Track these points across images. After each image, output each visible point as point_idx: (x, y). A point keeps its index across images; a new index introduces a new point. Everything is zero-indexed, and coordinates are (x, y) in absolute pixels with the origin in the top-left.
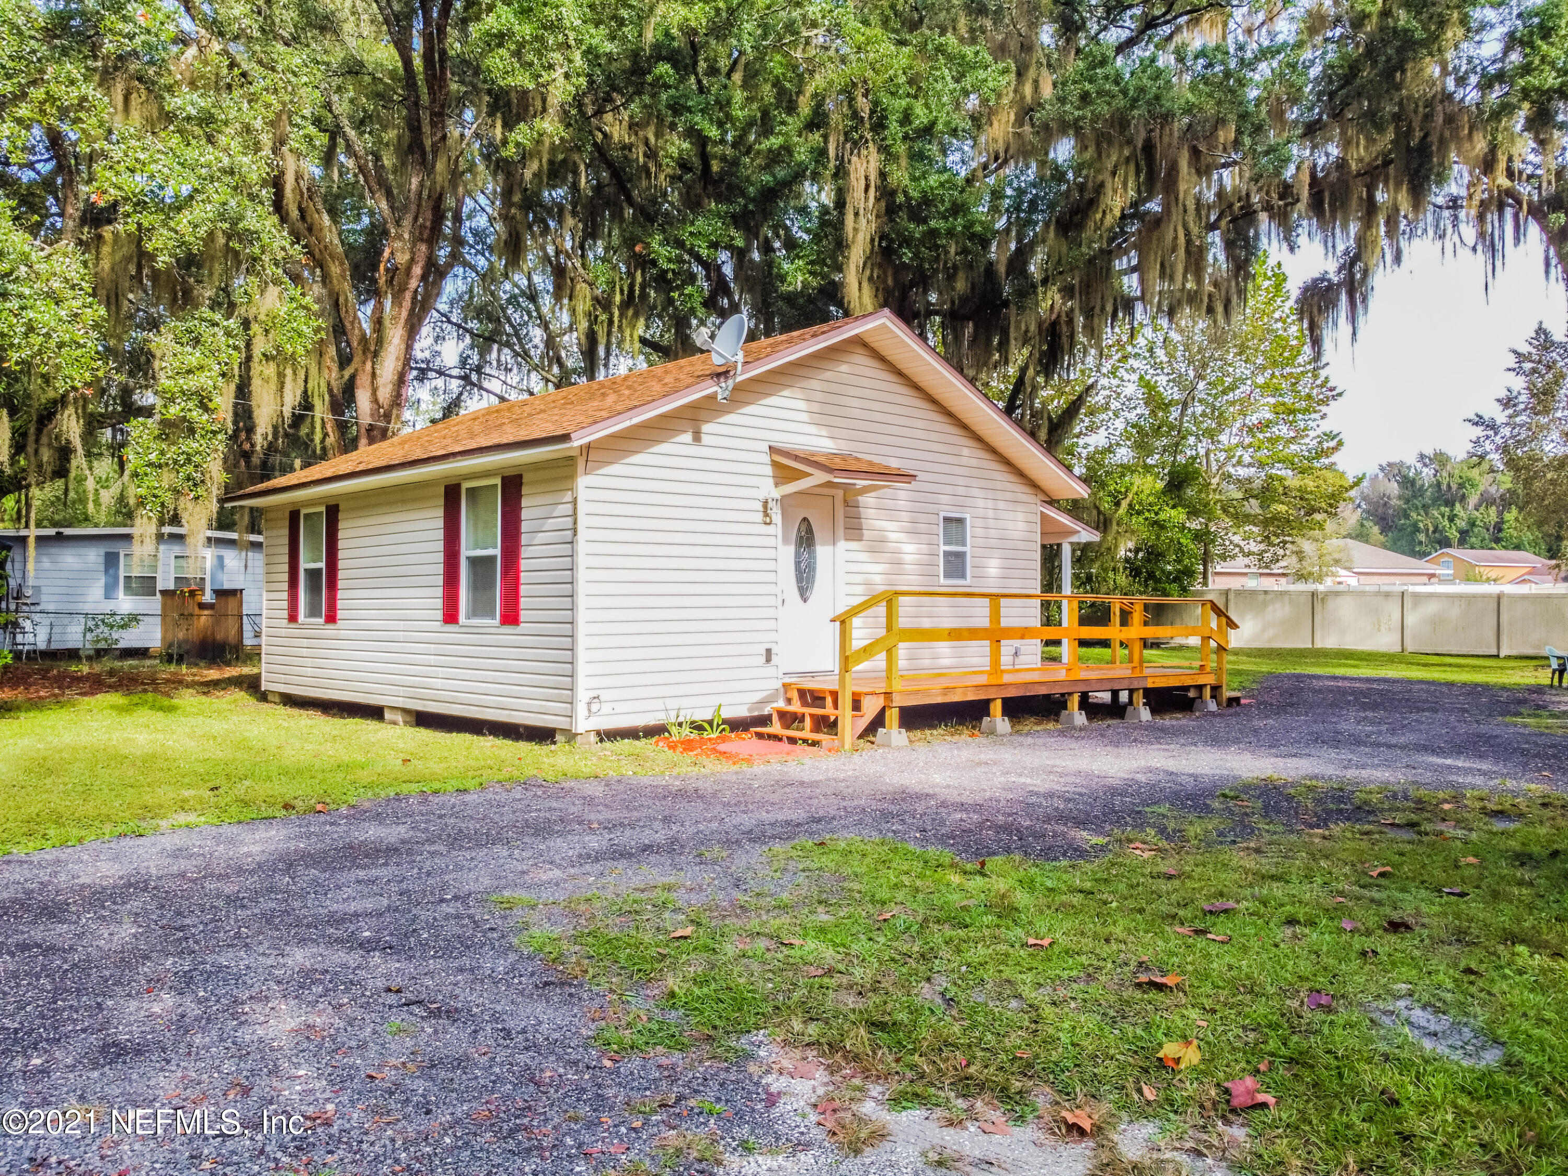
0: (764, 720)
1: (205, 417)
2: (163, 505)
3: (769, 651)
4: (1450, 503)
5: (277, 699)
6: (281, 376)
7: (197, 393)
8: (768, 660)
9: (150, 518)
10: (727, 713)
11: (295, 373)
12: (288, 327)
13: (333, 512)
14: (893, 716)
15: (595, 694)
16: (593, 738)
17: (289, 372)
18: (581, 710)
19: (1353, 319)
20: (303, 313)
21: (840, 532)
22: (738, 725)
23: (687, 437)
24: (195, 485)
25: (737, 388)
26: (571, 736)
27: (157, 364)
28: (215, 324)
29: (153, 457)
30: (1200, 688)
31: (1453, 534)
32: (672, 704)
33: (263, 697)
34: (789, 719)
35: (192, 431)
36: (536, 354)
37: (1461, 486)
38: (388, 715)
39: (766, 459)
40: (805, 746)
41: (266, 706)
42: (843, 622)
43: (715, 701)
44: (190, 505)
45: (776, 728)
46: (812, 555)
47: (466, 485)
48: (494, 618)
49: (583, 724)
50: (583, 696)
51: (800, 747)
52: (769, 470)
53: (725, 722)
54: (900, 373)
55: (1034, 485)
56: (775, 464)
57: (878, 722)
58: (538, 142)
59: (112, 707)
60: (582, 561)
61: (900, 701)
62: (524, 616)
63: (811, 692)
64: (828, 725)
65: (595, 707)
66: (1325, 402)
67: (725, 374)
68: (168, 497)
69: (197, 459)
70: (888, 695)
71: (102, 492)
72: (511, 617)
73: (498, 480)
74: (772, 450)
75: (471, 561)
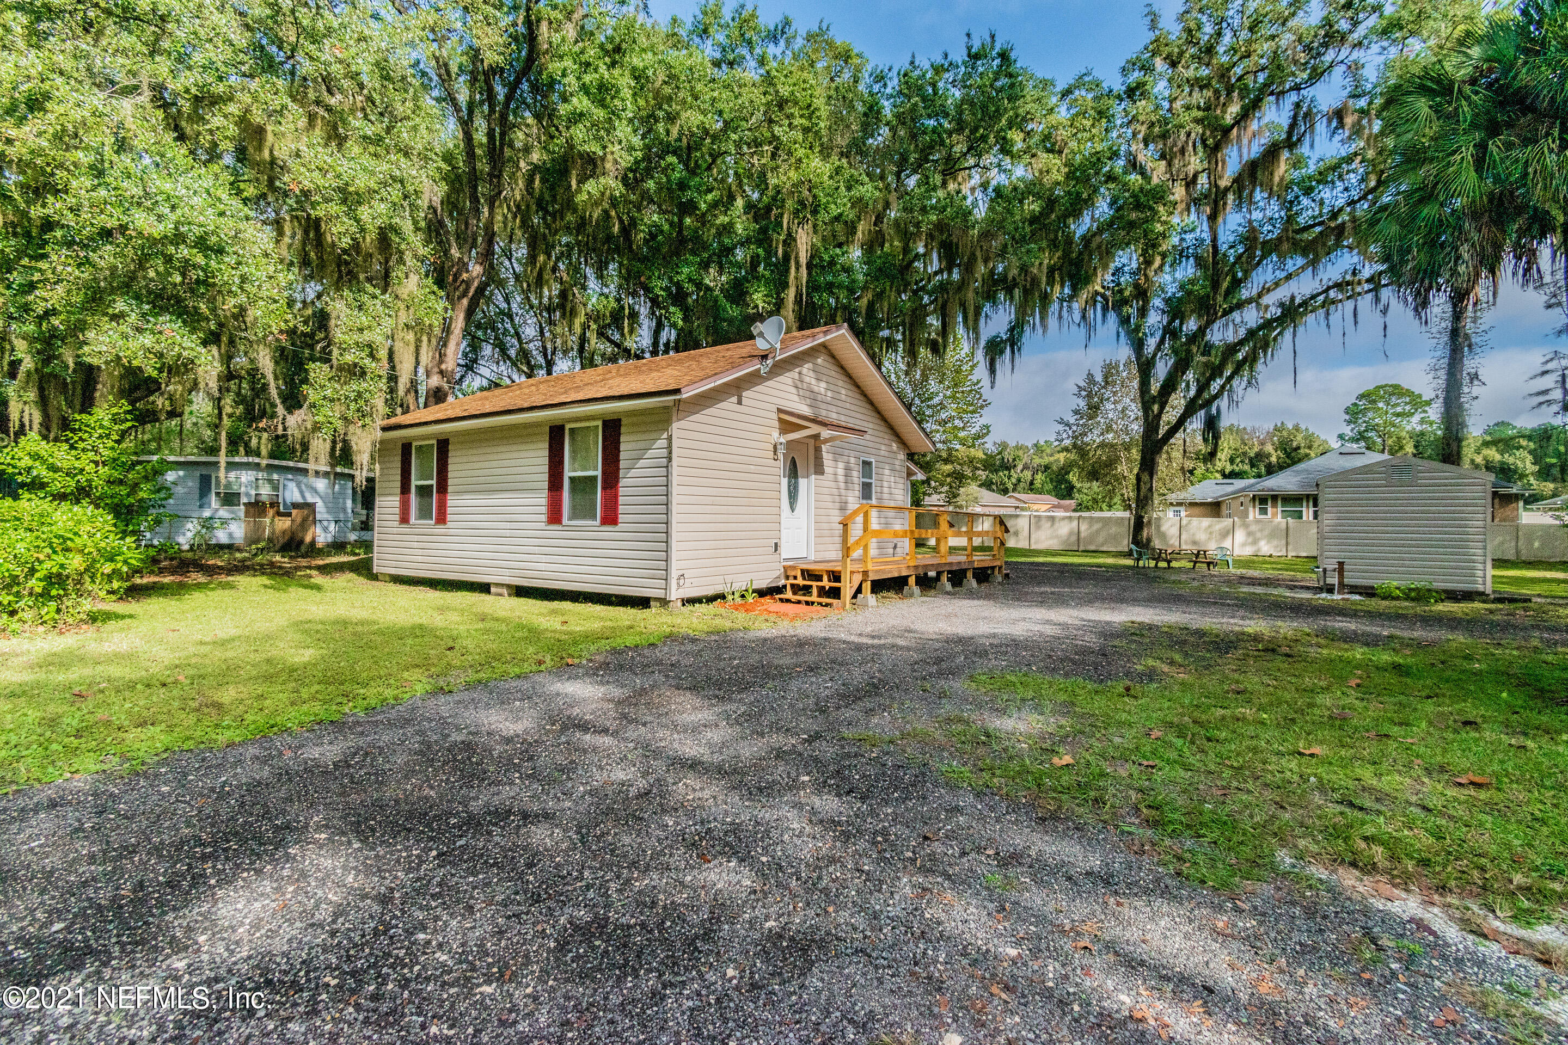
0: (780, 590)
1: (374, 365)
2: (335, 431)
3: (776, 544)
4: (1008, 469)
5: (388, 579)
6: (418, 341)
7: (369, 346)
8: (776, 550)
9: (325, 440)
10: (757, 585)
11: (429, 341)
12: (425, 305)
13: (443, 445)
14: (867, 586)
15: (681, 572)
16: (679, 603)
17: (425, 338)
18: (674, 583)
19: (1013, 361)
20: (433, 297)
21: (812, 470)
22: (762, 593)
23: (735, 399)
24: (363, 416)
25: (776, 365)
26: (664, 602)
27: (333, 322)
28: (374, 297)
29: (329, 393)
30: (993, 568)
31: (1010, 486)
32: (729, 579)
33: (374, 577)
34: (796, 589)
35: (363, 374)
36: (512, 353)
37: (1014, 460)
38: (493, 590)
39: (775, 416)
40: (819, 607)
41: (377, 584)
42: (845, 525)
43: (748, 577)
44: (359, 431)
45: (789, 594)
46: (796, 483)
47: (568, 427)
48: (594, 518)
49: (675, 594)
50: (674, 574)
51: (816, 607)
52: (776, 424)
53: (754, 591)
54: (842, 367)
55: (903, 443)
56: (780, 420)
57: (859, 590)
58: (603, 194)
59: (265, 586)
60: (675, 480)
61: (872, 577)
62: (621, 518)
63: (808, 571)
64: (835, 593)
65: (682, 582)
66: (982, 407)
67: (764, 357)
68: (339, 424)
69: (367, 395)
70: (865, 573)
71: (288, 417)
72: (610, 518)
73: (600, 423)
74: (780, 411)
75: (572, 479)
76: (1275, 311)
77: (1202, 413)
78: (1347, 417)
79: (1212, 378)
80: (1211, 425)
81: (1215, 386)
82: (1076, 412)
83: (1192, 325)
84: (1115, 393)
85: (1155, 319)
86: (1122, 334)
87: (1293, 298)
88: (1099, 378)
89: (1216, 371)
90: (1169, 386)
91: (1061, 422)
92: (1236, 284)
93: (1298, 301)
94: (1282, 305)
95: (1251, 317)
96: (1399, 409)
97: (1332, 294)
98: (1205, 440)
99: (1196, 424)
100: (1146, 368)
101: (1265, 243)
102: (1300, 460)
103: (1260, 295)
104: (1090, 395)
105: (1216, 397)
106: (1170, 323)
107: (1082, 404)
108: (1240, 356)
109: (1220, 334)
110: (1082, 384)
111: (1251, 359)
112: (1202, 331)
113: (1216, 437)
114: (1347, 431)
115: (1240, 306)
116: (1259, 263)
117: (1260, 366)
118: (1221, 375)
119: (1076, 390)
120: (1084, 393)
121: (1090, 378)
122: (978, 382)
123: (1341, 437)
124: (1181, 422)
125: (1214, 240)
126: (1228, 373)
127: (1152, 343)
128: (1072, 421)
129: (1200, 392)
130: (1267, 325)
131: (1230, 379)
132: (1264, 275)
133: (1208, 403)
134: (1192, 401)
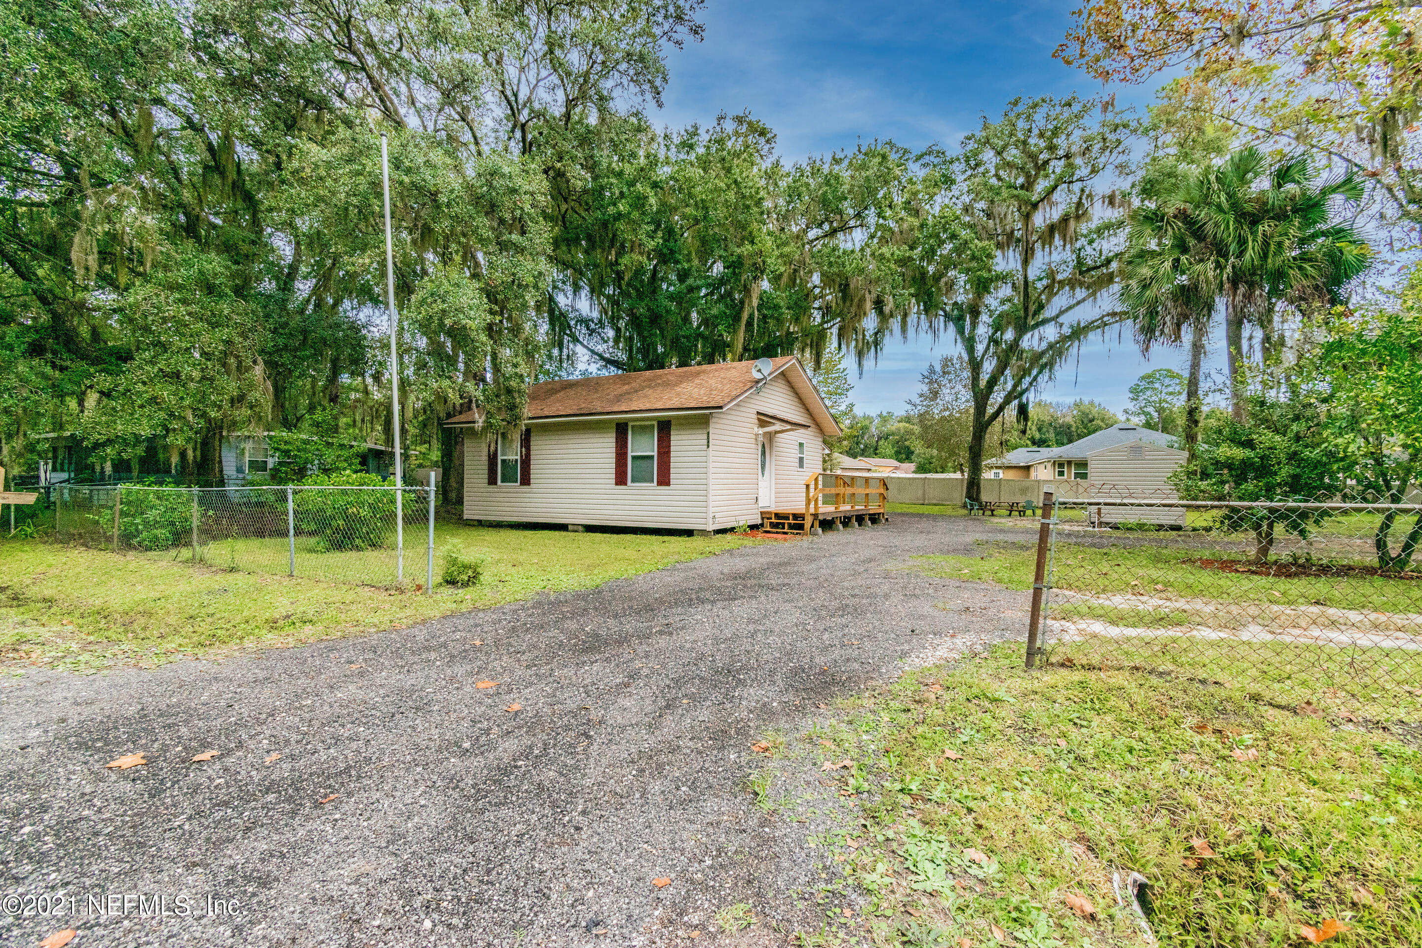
0: (759, 526)
3: (756, 498)
4: (857, 436)
8: (757, 501)
10: (748, 523)
13: (526, 433)
14: (817, 523)
15: (714, 515)
16: (712, 533)
18: (710, 521)
22: (751, 528)
26: (705, 532)
30: (879, 514)
31: (858, 451)
32: (736, 519)
37: (862, 429)
38: (571, 528)
39: (755, 416)
40: (793, 536)
42: (808, 485)
43: (744, 518)
45: (768, 528)
46: (765, 460)
47: (630, 425)
48: (652, 482)
49: (711, 528)
50: (710, 515)
51: (790, 536)
52: (756, 421)
53: (747, 527)
55: (821, 429)
56: (759, 419)
57: (813, 526)
60: (711, 458)
61: (819, 518)
62: (673, 482)
63: (778, 514)
64: (801, 527)
65: (714, 520)
66: (847, 390)
67: (757, 382)
70: (816, 516)
72: (664, 482)
73: (655, 423)
74: (758, 413)
75: (634, 458)
76: (1066, 330)
77: (1016, 402)
78: (1131, 395)
79: (1023, 376)
80: (1023, 411)
81: (1027, 381)
82: (921, 395)
83: (1009, 335)
84: (950, 381)
85: (983, 331)
86: (959, 340)
87: (1079, 324)
88: (938, 368)
89: (1026, 372)
90: (992, 382)
91: (910, 402)
92: (1041, 307)
93: (1082, 325)
94: (1072, 327)
95: (1050, 333)
96: (1170, 389)
97: (1105, 319)
98: (1018, 421)
99: (1011, 412)
100: (975, 366)
101: (1060, 282)
102: (1095, 431)
103: (1057, 316)
104: (931, 382)
105: (1027, 390)
106: (993, 334)
107: (925, 388)
108: (1044, 360)
109: (1031, 342)
110: (926, 373)
111: (1050, 364)
112: (1016, 341)
113: (1026, 419)
114: (1131, 406)
115: (1044, 322)
116: (1056, 294)
117: (1057, 367)
118: (1030, 375)
119: (921, 378)
120: (926, 381)
121: (932, 370)
122: (844, 370)
123: (1126, 411)
124: (1001, 409)
125: (1026, 277)
126: (1034, 372)
127: (980, 348)
128: (918, 402)
129: (1015, 386)
130: (1064, 339)
131: (1035, 379)
132: (1060, 301)
133: (1021, 394)
134: (1010, 393)
